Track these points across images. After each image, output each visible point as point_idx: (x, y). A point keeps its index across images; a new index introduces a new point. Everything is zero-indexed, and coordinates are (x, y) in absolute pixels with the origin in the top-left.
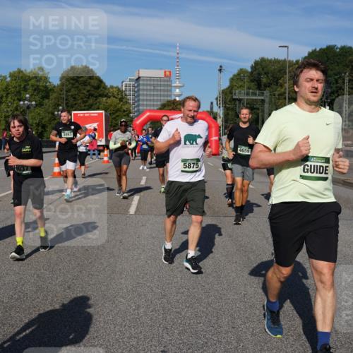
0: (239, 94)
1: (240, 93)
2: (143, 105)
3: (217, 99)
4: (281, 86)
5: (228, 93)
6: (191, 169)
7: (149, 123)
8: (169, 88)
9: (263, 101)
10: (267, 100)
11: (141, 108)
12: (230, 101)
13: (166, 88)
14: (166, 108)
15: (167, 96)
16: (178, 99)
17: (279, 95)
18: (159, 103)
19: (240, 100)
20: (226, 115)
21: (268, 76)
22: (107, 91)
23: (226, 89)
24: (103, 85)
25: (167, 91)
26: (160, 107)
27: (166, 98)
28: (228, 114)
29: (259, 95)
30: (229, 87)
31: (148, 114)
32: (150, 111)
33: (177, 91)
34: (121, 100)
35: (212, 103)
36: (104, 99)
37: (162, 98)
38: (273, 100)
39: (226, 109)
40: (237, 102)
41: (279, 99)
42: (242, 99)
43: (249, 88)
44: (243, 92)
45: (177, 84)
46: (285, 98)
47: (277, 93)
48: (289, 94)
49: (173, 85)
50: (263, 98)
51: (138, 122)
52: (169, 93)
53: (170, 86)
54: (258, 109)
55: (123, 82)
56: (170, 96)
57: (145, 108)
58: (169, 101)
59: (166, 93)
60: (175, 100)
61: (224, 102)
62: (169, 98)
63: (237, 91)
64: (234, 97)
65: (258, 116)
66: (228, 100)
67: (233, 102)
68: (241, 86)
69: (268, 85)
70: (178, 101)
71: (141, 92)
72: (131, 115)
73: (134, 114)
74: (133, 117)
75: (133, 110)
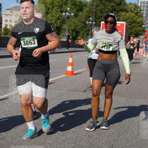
22: (126, 7)
24: (123, 2)
34: (136, 14)
36: (124, 13)
72: (143, 26)
73: (146, 25)
74: (145, 28)
75: (145, 22)
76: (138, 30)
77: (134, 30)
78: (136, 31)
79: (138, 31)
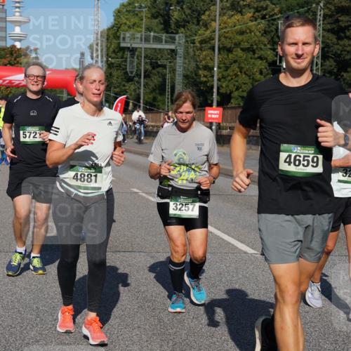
0: (131, 39)
1: (133, 38)
4: (206, 26)
5: (112, 36)
9: (173, 52)
10: (181, 51)
12: (114, 52)
16: (18, 45)
17: (201, 42)
19: (133, 51)
21: (182, 8)
28: (111, 74)
29: (166, 42)
30: (113, 27)
33: (17, 30)
35: (83, 54)
38: (191, 50)
39: (109, 66)
40: (128, 54)
41: (201, 49)
42: (136, 48)
43: (149, 29)
44: (139, 35)
45: (17, 17)
46: (213, 48)
47: (197, 39)
48: (219, 40)
49: (9, 19)
50: (173, 47)
52: (2, 34)
53: (4, 20)
54: (164, 67)
56: (5, 39)
58: (1, 49)
60: (14, 46)
62: (2, 44)
63: (128, 35)
64: (123, 45)
65: (164, 80)
66: (111, 49)
67: (120, 54)
68: (134, 25)
69: (181, 24)
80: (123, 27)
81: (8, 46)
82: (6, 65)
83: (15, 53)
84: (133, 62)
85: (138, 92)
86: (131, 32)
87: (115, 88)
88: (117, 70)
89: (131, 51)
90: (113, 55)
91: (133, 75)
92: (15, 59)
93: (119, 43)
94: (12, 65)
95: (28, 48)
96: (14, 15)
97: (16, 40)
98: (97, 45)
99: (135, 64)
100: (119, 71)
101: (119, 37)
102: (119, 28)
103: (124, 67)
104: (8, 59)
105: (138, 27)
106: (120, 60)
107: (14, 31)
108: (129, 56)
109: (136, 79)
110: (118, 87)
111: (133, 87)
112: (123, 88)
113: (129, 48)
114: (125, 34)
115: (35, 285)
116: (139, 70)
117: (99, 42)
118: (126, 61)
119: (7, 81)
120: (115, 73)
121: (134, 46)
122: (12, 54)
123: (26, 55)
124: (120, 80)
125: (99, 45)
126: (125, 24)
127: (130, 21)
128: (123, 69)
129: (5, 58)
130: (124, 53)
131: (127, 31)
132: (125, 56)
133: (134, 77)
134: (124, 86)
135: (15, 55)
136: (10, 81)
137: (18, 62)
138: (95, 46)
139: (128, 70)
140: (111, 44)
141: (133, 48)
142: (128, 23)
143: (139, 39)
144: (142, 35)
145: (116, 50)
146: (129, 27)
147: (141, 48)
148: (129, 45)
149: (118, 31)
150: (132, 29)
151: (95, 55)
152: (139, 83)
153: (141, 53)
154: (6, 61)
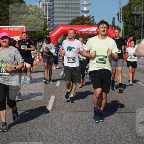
1: (138, 9)
2: (57, 21)
3: (118, 15)
5: (128, 9)
6: (71, 61)
7: (62, 36)
8: (78, 6)
11: (55, 23)
12: (129, 16)
13: (75, 6)
14: (76, 23)
15: (77, 13)
16: (85, 15)
18: (70, 19)
19: (138, 15)
20: (126, 28)
23: (127, 6)
25: (77, 8)
26: (71, 22)
27: (76, 15)
28: (127, 27)
30: (128, 5)
31: (61, 28)
32: (63, 25)
33: (85, 8)
35: (114, 18)
37: (73, 15)
39: (126, 23)
40: (135, 17)
42: (139, 14)
44: (140, 8)
45: (85, 3)
49: (81, 4)
51: (53, 35)
52: (78, 11)
53: (79, 4)
55: (40, 2)
56: (79, 13)
57: (59, 23)
58: (78, 18)
59: (76, 11)
60: (83, 16)
61: (125, 18)
62: (78, 15)
63: (135, 8)
64: (133, 13)
66: (127, 15)
67: (132, 17)
68: (138, 3)
70: (85, 17)
71: (55, 10)
72: (47, 29)
73: (50, 28)
74: (49, 31)
75: (49, 25)
76: (42, 33)
77: (38, 34)
78: (39, 34)
79: (42, 35)
80: (133, 4)
81: (81, 16)
82: (80, 25)
83: (84, 19)
84: (138, 20)
85: (140, 34)
86: (137, 7)
87: (130, 33)
88: (130, 25)
89: (137, 15)
90: (128, 18)
91: (138, 27)
92: (84, 22)
93: (131, 12)
94: (83, 24)
95: (89, 16)
96: (84, 2)
97: (84, 13)
98: (121, 13)
99: (139, 21)
100: (131, 25)
101: (131, 9)
102: (131, 5)
103: (133, 23)
104: (81, 22)
105: (140, 4)
106: (132, 20)
107: (84, 9)
108: (136, 18)
109: (139, 28)
110: (131, 32)
111: (138, 32)
112: (133, 33)
113: (136, 14)
114: (134, 8)
115: (88, 128)
116: (140, 24)
117: (122, 12)
118: (134, 20)
119: (79, 32)
120: (129, 26)
121: (138, 13)
122: (82, 19)
123: (88, 20)
124: (132, 29)
125: (122, 13)
126: (134, 3)
127: (136, 2)
128: (133, 24)
129: (79, 21)
130: (134, 16)
131: (135, 6)
132: (134, 18)
133: (138, 28)
134: (134, 32)
135: (84, 20)
136: (81, 32)
137: (85, 23)
138: (120, 14)
139: (135, 24)
140: (128, 13)
141: (137, 14)
142: (135, 2)
143: (141, 10)
144: (142, 8)
145: (130, 16)
146: (136, 4)
147: (142, 14)
148: (136, 13)
149: (131, 6)
150: (137, 5)
151: (119, 18)
152: (141, 30)
153: (141, 16)
154: (80, 23)
